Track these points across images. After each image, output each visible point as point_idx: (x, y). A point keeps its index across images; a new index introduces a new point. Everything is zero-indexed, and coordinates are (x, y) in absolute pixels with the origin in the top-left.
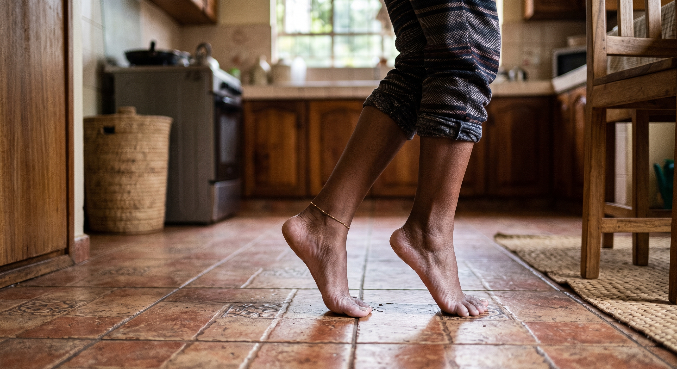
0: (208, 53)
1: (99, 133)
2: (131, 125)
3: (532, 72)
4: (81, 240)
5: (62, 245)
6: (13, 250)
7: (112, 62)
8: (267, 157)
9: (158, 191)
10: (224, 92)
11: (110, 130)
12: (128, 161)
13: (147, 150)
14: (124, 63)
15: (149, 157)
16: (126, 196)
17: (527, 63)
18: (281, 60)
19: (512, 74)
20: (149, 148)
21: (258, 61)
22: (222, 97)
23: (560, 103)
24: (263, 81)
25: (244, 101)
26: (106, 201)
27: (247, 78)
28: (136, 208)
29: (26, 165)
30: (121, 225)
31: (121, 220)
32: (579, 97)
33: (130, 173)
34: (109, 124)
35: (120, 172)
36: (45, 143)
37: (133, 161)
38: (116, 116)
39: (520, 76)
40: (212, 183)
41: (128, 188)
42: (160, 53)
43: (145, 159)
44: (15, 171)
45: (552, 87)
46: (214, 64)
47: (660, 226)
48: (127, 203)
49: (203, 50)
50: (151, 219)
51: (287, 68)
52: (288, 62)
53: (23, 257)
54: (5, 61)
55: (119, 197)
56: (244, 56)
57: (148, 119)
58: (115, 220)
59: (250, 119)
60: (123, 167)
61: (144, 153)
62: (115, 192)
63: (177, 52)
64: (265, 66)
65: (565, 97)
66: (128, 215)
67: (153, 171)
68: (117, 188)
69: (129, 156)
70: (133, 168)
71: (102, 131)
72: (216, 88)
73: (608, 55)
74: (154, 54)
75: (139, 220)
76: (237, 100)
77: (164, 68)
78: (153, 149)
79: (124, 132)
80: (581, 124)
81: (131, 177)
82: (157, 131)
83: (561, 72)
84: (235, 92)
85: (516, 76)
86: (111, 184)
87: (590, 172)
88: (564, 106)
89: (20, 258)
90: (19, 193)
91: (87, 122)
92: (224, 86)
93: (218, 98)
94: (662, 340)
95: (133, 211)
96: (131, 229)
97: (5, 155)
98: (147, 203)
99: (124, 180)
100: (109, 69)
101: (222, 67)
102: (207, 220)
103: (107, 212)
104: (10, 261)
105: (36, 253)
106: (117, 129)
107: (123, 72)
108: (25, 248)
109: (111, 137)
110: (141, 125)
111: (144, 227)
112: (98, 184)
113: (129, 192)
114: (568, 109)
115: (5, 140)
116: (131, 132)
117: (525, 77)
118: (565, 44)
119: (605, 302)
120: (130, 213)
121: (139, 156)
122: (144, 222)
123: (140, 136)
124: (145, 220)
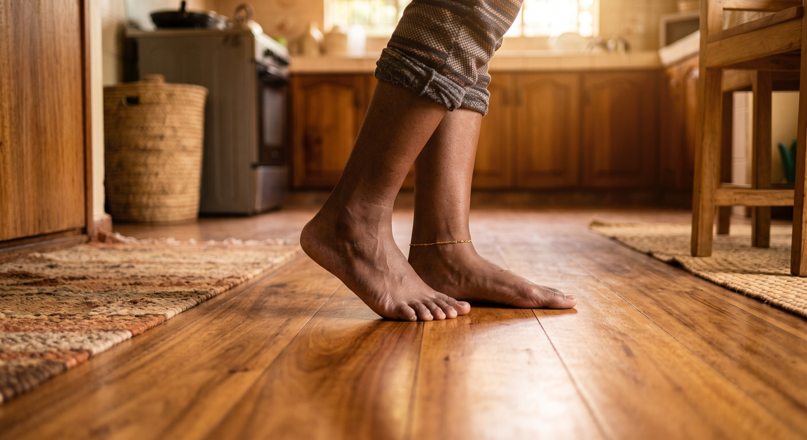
0: (249, 16)
1: (120, 104)
2: (158, 95)
3: (635, 42)
4: (102, 221)
5: (79, 223)
6: (23, 223)
7: (134, 25)
8: (319, 141)
9: (190, 174)
10: (268, 61)
11: (134, 101)
12: (155, 137)
13: (177, 125)
14: (148, 26)
15: (180, 133)
16: (153, 179)
17: (629, 32)
18: (335, 28)
19: (611, 44)
20: (181, 123)
21: (308, 28)
22: (266, 67)
23: (668, 78)
24: (314, 52)
25: (292, 75)
26: (129, 185)
27: (295, 49)
28: (164, 192)
29: (37, 126)
30: (147, 214)
31: (147, 207)
32: (690, 70)
33: (157, 151)
34: (131, 93)
35: (145, 150)
36: (59, 101)
37: (162, 137)
38: (140, 84)
39: (621, 46)
40: (255, 166)
41: (155, 169)
42: (192, 15)
43: (175, 136)
44: (24, 133)
45: (659, 59)
46: (256, 29)
47: (783, 199)
48: (155, 186)
49: (243, 13)
50: (184, 206)
51: (343, 37)
52: (344, 28)
53: (34, 231)
54: (12, 4)
55: (145, 179)
56: (292, 22)
57: (178, 89)
58: (141, 207)
59: (299, 97)
60: (150, 144)
61: (174, 128)
62: (139, 174)
63: (212, 14)
64: (316, 34)
65: (674, 71)
66: (156, 200)
67: (184, 149)
68: (142, 169)
69: (157, 131)
70: (162, 145)
71: (124, 101)
72: (259, 56)
73: (725, 9)
74: (185, 16)
75: (169, 207)
76: (284, 72)
77: (197, 31)
78: (186, 123)
79: (151, 103)
80: (692, 101)
81: (158, 158)
82: (190, 103)
83: (670, 41)
84: (281, 62)
85: (616, 48)
86: (135, 164)
87: (702, 139)
88: (673, 82)
89: (31, 233)
90: (28, 158)
91: (107, 91)
92: (268, 53)
93: (261, 68)
94: (781, 302)
95: (162, 197)
96: (159, 217)
97: (13, 113)
98: (178, 187)
99: (151, 160)
100: (131, 32)
101: (266, 32)
102: (249, 210)
103: (131, 198)
104: (19, 235)
105: (50, 228)
106: (142, 100)
107: (148, 37)
108: (37, 223)
109: (135, 109)
110: (170, 95)
111: (175, 215)
112: (120, 165)
113: (157, 174)
114: (678, 85)
115: (12, 94)
116: (158, 104)
117: (627, 47)
118: (675, 9)
119: (717, 274)
120: (158, 199)
121: (168, 133)
122: (175, 210)
123: (169, 108)
124: (175, 207)
